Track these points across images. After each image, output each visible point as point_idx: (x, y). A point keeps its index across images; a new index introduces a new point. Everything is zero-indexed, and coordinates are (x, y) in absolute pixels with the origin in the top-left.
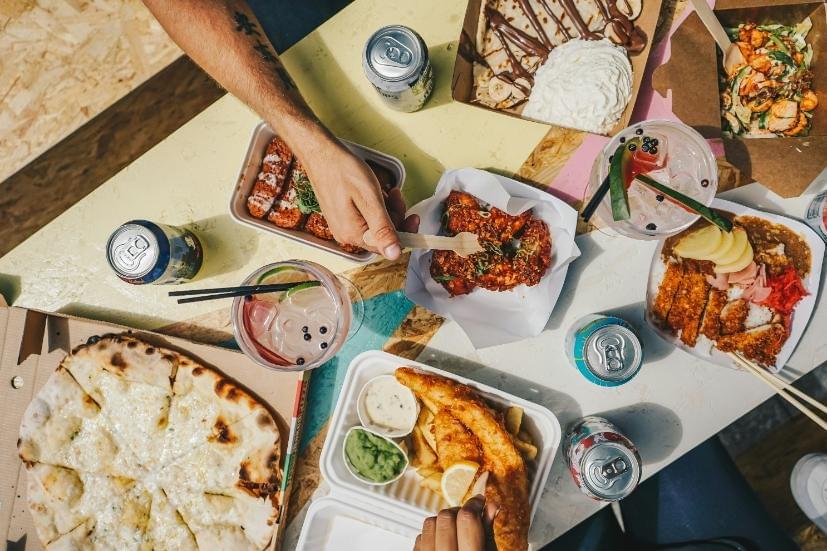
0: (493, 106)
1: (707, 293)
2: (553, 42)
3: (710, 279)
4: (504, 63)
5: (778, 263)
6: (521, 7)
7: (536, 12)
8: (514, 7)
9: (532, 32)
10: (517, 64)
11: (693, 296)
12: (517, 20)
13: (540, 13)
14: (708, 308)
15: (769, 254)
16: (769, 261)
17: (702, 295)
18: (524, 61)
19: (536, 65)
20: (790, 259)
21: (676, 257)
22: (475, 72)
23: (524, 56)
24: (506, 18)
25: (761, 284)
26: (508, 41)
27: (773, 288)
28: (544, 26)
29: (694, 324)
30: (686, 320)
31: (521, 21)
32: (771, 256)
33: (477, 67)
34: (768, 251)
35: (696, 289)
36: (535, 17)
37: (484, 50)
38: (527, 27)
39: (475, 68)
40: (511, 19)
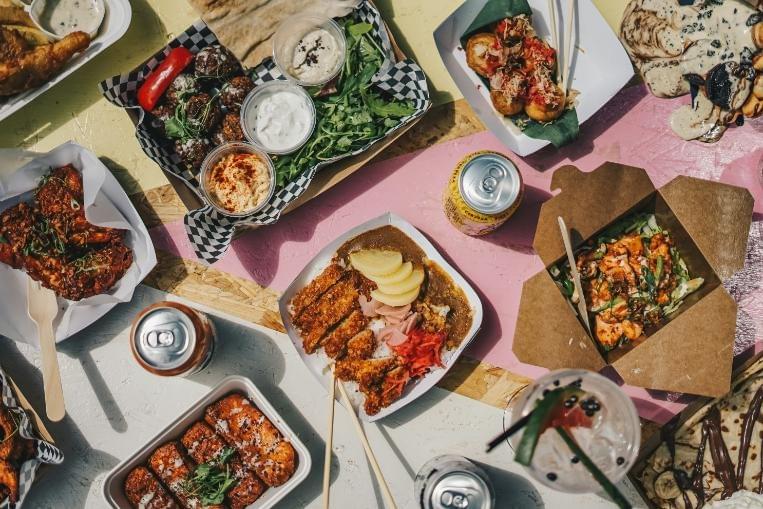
0: (651, 495)
1: (351, 310)
2: (745, 483)
3: (362, 299)
4: (689, 464)
5: (434, 322)
6: (743, 426)
7: (752, 443)
8: (737, 421)
9: (734, 457)
10: (698, 475)
11: (337, 305)
12: (730, 434)
13: (754, 447)
14: (344, 325)
15: (431, 309)
16: (427, 315)
17: (344, 308)
18: (707, 478)
19: (716, 491)
20: (448, 326)
21: (347, 263)
22: (659, 450)
23: (711, 473)
24: (722, 425)
25: (402, 329)
26: (708, 446)
27: (410, 339)
28: (749, 460)
29: (321, 331)
30: (317, 323)
31: (732, 439)
32: (431, 310)
33: (663, 449)
34: (432, 306)
35: (344, 300)
36: (748, 446)
37: (681, 438)
38: (734, 448)
39: (661, 447)
40: (726, 430)
